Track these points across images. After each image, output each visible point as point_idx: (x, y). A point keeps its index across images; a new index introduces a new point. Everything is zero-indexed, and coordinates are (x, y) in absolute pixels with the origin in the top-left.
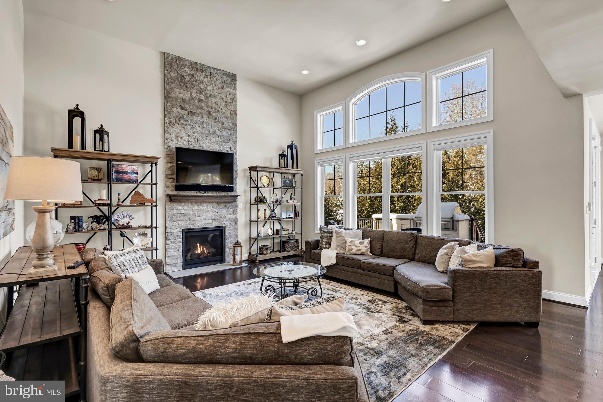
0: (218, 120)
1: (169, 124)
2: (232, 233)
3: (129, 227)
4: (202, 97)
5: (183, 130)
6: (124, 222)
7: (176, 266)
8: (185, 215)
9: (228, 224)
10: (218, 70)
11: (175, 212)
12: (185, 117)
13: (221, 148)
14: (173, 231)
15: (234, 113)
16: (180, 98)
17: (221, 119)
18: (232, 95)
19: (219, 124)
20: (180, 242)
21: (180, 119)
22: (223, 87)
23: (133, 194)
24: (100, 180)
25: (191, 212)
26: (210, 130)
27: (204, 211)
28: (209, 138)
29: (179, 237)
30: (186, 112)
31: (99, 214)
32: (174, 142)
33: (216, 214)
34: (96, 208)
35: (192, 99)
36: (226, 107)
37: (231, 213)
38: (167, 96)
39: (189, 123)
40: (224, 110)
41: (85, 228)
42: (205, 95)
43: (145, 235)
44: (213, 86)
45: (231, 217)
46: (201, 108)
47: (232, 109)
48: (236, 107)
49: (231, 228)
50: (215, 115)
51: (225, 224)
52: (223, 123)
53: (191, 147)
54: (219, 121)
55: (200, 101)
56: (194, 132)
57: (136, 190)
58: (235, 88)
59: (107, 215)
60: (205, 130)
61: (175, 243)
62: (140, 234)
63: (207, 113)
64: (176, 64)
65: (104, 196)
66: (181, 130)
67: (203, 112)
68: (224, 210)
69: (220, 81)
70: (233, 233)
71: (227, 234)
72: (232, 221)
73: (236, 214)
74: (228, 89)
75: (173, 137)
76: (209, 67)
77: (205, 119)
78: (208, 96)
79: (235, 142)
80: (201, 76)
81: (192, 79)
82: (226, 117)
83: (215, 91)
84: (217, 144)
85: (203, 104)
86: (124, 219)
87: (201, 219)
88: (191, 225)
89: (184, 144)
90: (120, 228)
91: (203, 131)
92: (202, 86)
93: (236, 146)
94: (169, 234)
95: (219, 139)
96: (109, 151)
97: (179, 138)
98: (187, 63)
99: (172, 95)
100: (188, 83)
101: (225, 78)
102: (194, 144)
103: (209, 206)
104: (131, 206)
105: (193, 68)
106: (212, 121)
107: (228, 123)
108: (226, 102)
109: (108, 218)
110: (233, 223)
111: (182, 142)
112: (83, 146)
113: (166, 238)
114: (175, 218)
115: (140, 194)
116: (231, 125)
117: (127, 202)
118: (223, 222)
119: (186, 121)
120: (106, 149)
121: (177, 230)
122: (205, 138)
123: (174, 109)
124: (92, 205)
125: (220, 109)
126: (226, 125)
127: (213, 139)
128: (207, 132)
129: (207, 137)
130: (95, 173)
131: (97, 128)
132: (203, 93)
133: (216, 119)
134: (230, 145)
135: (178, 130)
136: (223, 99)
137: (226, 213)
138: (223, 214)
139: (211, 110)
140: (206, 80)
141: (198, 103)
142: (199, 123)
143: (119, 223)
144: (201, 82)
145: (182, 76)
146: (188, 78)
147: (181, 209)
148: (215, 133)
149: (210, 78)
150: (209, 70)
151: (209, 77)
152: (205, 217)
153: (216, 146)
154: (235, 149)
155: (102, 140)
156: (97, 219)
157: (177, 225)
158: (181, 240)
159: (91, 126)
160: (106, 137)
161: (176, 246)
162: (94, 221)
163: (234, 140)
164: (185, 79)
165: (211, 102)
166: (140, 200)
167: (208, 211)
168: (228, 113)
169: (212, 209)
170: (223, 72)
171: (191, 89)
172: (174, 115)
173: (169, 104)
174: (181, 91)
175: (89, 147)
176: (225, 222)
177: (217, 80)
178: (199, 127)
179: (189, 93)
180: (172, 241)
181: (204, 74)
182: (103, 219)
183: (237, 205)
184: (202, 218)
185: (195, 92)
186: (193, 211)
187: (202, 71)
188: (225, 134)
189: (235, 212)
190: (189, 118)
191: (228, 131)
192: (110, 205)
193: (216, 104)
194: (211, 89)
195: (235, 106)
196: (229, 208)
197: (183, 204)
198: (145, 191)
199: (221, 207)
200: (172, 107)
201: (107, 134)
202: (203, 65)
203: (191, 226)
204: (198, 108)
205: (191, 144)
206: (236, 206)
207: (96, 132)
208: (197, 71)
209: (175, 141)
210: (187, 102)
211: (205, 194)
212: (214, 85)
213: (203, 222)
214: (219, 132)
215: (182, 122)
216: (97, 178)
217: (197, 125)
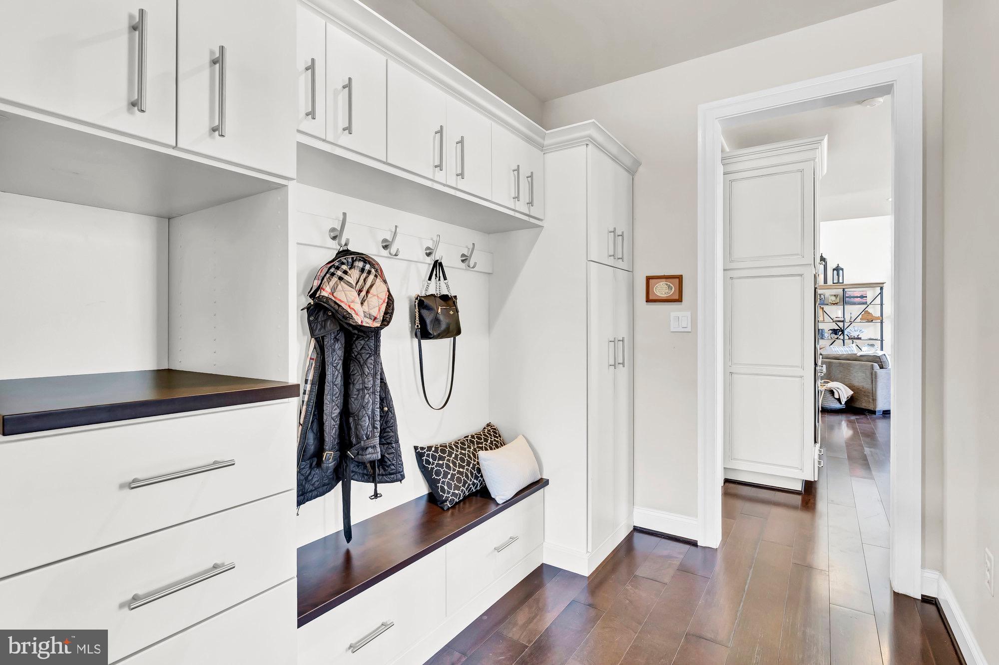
3: (860, 339)
6: (855, 334)
23: (863, 313)
24: (837, 304)
31: (837, 328)
34: (834, 323)
41: (826, 337)
43: (872, 345)
57: (866, 310)
59: (842, 328)
62: (868, 344)
65: (840, 314)
86: (855, 332)
90: (852, 339)
96: (843, 283)
104: (860, 322)
109: (843, 332)
112: (825, 281)
115: (869, 313)
117: (858, 320)
120: (841, 281)
124: (832, 321)
130: (834, 298)
131: (834, 267)
143: (851, 335)
155: (838, 275)
156: (835, 332)
159: (831, 266)
160: (841, 272)
162: (833, 333)
166: (869, 318)
175: (830, 282)
182: (839, 332)
192: (843, 321)
198: (874, 311)
201: (842, 269)
207: (834, 270)
216: (835, 302)
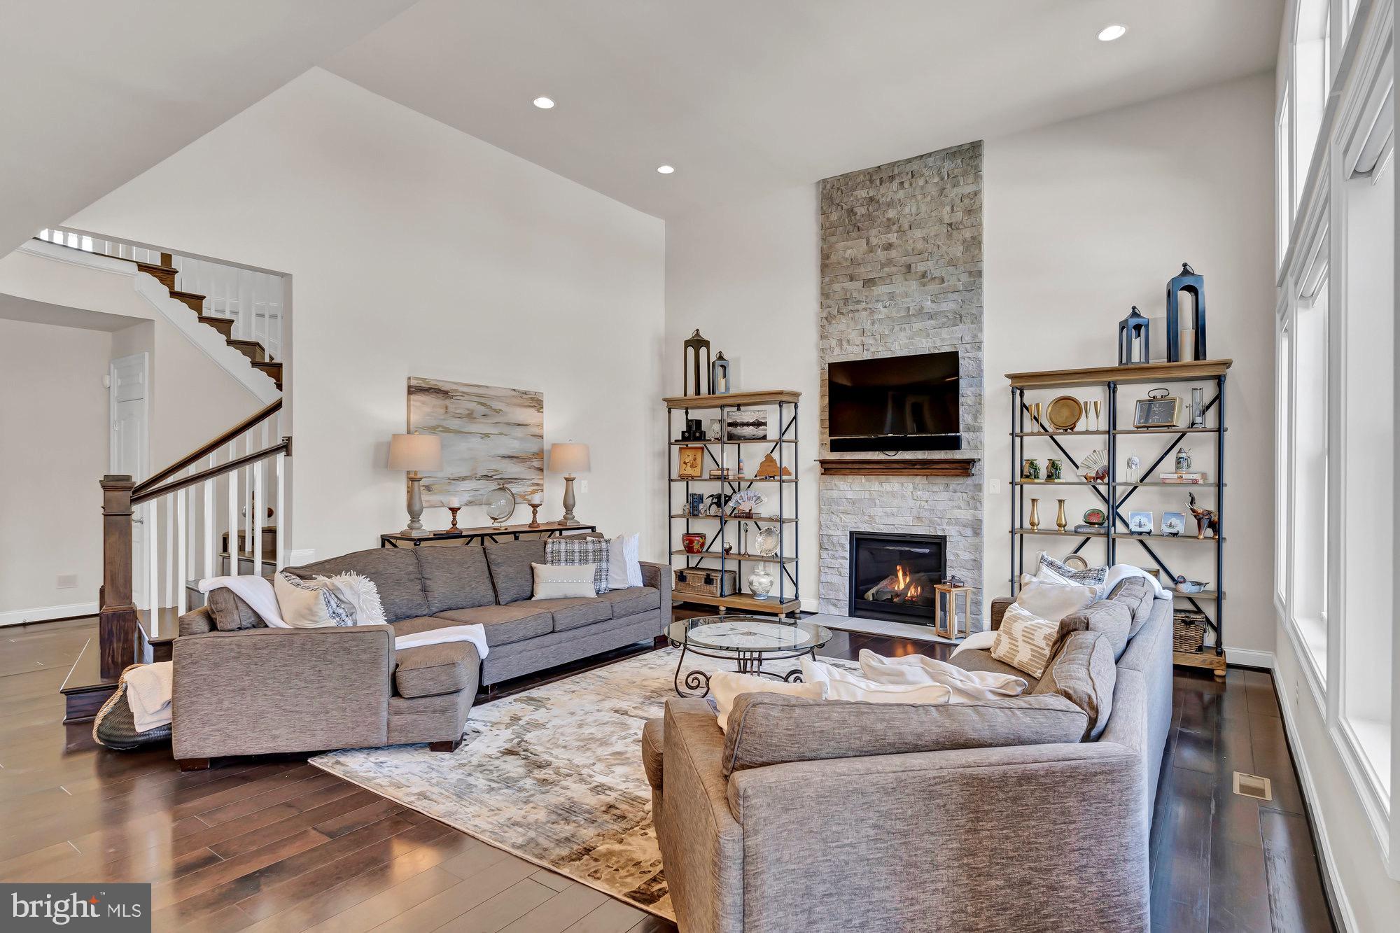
0: (929, 277)
1: (826, 319)
2: (966, 556)
3: (752, 516)
4: (892, 237)
5: (852, 324)
6: (745, 507)
7: (835, 605)
8: (854, 502)
9: (951, 532)
10: (930, 155)
11: (835, 494)
12: (855, 295)
13: (938, 344)
14: (831, 532)
15: (975, 243)
16: (846, 259)
17: (937, 273)
18: (966, 201)
19: (934, 287)
20: (844, 558)
21: (846, 301)
22: (942, 191)
23: (765, 459)
25: (867, 496)
26: (909, 308)
27: (893, 494)
28: (907, 327)
29: (842, 546)
30: (860, 283)
32: (835, 353)
33: (923, 503)
35: (871, 252)
36: (949, 236)
37: (962, 505)
38: (826, 264)
39: (864, 305)
40: (944, 248)
41: (702, 511)
42: (900, 231)
43: (769, 531)
44: (916, 201)
45: (965, 514)
46: (890, 262)
47: (968, 235)
48: (980, 225)
49: (963, 543)
50: (921, 267)
51: (943, 530)
52: (943, 281)
53: (867, 356)
54: (933, 279)
55: (889, 247)
56: (873, 323)
58: (978, 176)
60: (898, 311)
61: (834, 557)
63: (904, 269)
64: (840, 192)
66: (848, 325)
67: (894, 269)
68: (944, 496)
69: (936, 180)
70: (966, 558)
71: (950, 556)
72: (964, 526)
73: (976, 509)
74: (956, 190)
75: (834, 343)
76: (909, 161)
77: (899, 286)
78: (906, 227)
79: (977, 319)
80: (890, 192)
81: (871, 209)
82: (952, 263)
83: (923, 208)
84: (928, 336)
85: (893, 253)
86: (747, 502)
87: (887, 515)
88: (865, 525)
89: (854, 353)
90: (739, 515)
91: (894, 314)
92: (891, 214)
93: (981, 330)
94: (825, 540)
95: (933, 322)
97: (845, 344)
98: (862, 176)
99: (833, 258)
100: (862, 220)
101: (948, 166)
102: (873, 349)
103: (905, 485)
105: (871, 181)
106: (913, 285)
107: (955, 278)
108: (950, 225)
110: (969, 532)
111: (850, 349)
113: (821, 547)
114: (835, 507)
115: (772, 460)
116: (965, 278)
118: (939, 525)
119: (858, 302)
121: (839, 533)
122: (897, 328)
123: (837, 287)
125: (935, 249)
126: (952, 282)
127: (917, 326)
128: (903, 313)
129: (903, 326)
132: (895, 228)
133: (924, 275)
134: (963, 330)
135: (842, 327)
136: (941, 221)
137: (950, 503)
138: (940, 506)
139: (913, 259)
140: (901, 194)
141: (881, 255)
142: (885, 298)
143: (741, 507)
144: (890, 205)
145: (851, 212)
146: (861, 211)
147: (850, 488)
148: (920, 311)
149: (911, 185)
150: (908, 168)
151: (906, 185)
152: (895, 511)
153: (924, 340)
154: (975, 337)
157: (838, 521)
158: (847, 555)
161: (836, 563)
162: (714, 503)
163: (973, 314)
164: (856, 214)
165: (911, 241)
166: (770, 470)
167: (903, 497)
168: (958, 250)
169: (912, 493)
170: (945, 153)
171: (867, 230)
172: (837, 297)
173: (827, 279)
174: (849, 243)
176: (944, 527)
177: (927, 182)
178: (886, 307)
179: (864, 241)
180: (830, 552)
181: (895, 184)
183: (980, 485)
184: (889, 510)
185: (877, 233)
186: (870, 495)
187: (892, 178)
188: (948, 306)
189: (975, 501)
190: (865, 292)
191: (955, 296)
193: (925, 239)
194: (914, 210)
195: (978, 226)
196: (955, 492)
197: (850, 478)
199: (935, 488)
200: (831, 283)
202: (894, 164)
203: (864, 528)
204: (883, 266)
205: (867, 350)
206: (979, 487)
208: (881, 184)
209: (837, 351)
210: (861, 261)
211: (896, 457)
212: (919, 197)
213: (890, 520)
214: (934, 306)
215: (850, 307)
216: (719, 436)
217: (880, 305)
